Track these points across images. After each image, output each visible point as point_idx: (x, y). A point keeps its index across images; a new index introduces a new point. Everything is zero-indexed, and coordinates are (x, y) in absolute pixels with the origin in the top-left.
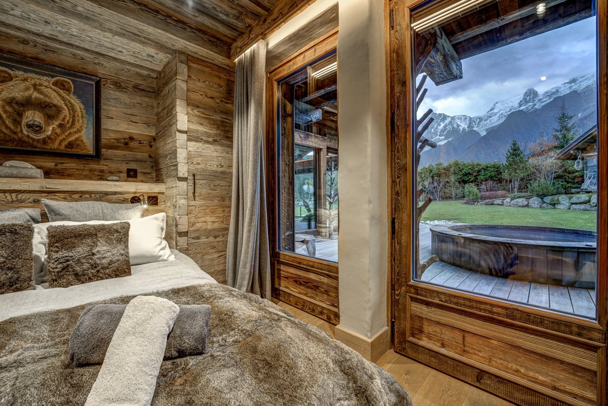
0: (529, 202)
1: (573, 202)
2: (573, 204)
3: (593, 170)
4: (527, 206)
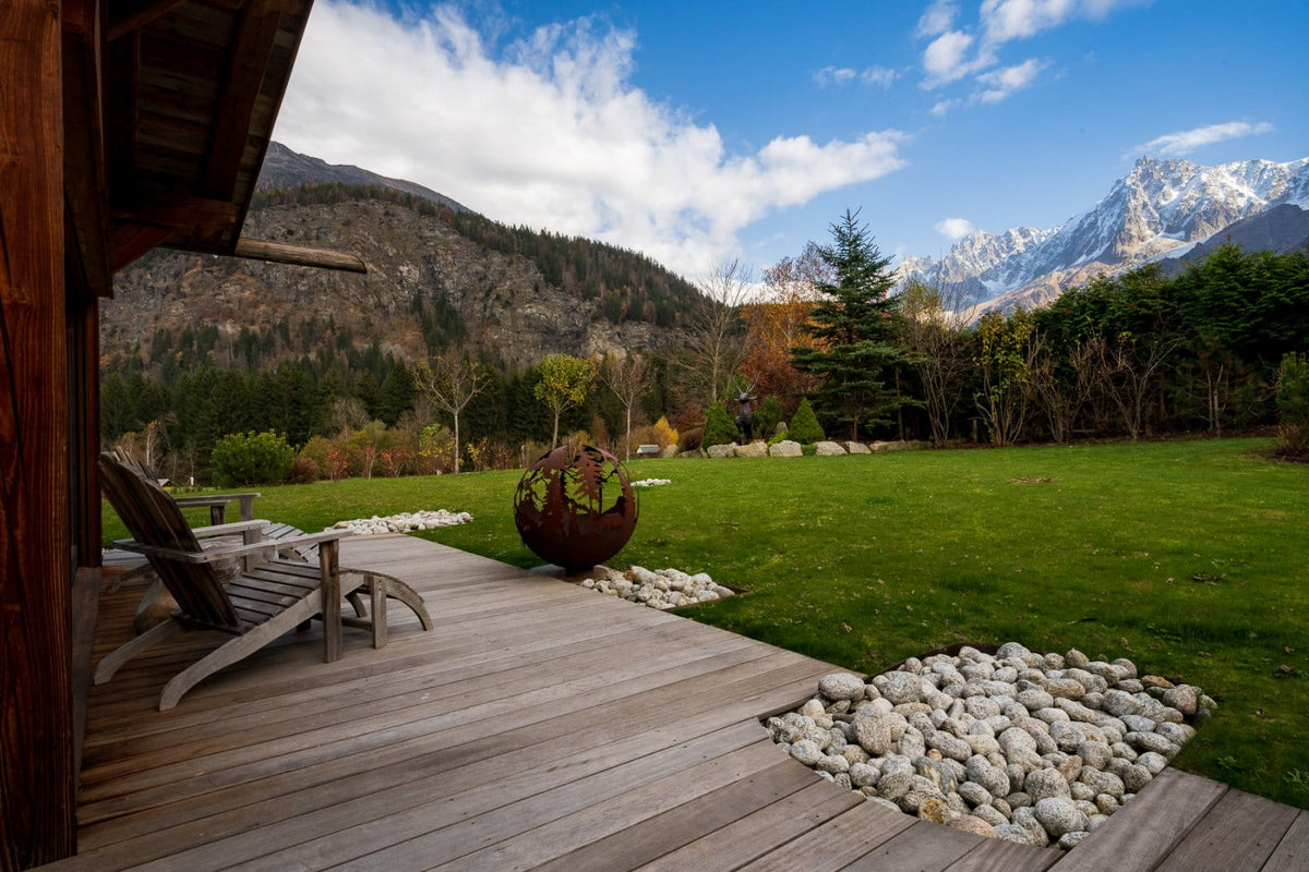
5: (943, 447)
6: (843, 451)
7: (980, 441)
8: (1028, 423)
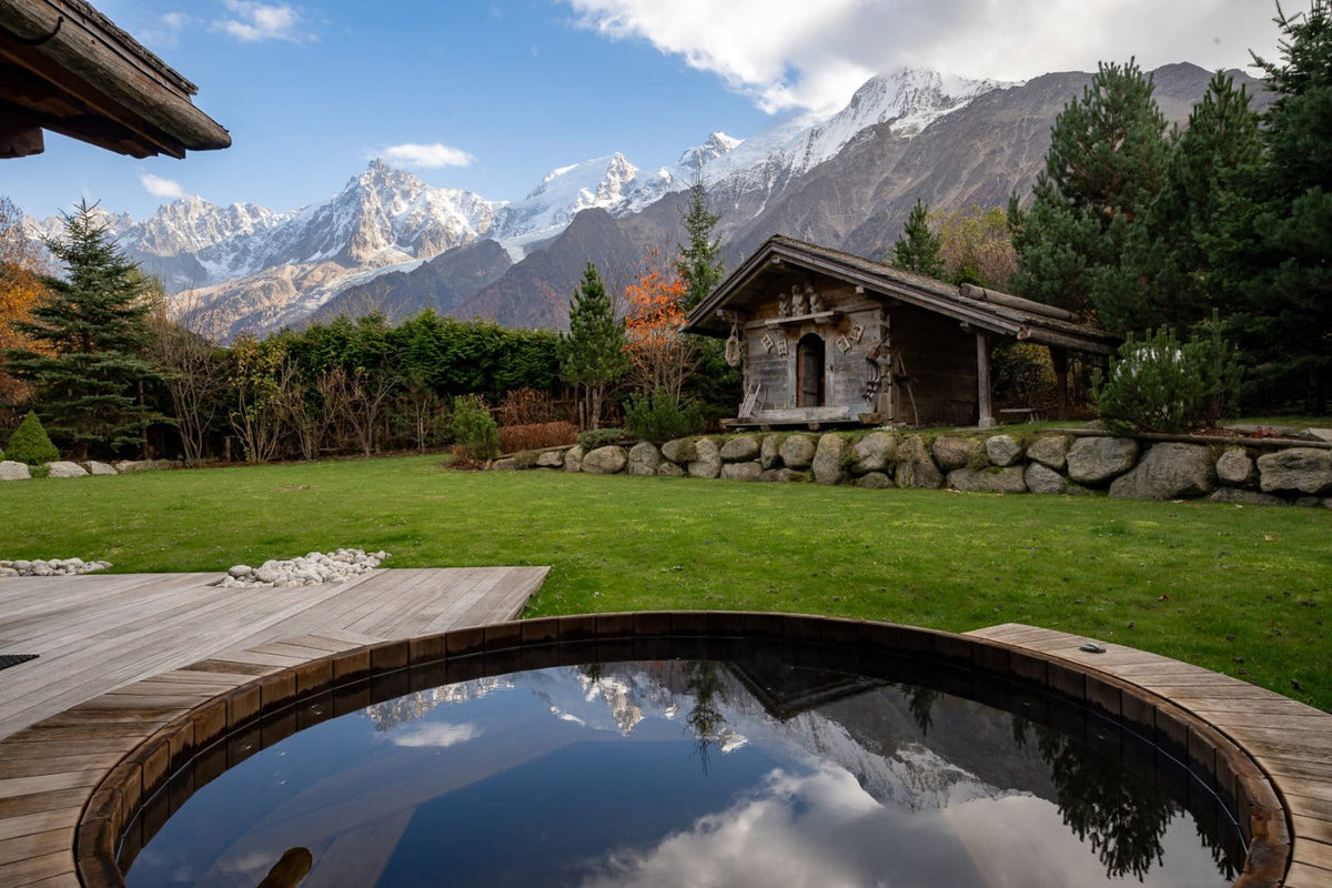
0: (627, 458)
1: (725, 456)
2: (725, 461)
3: (759, 369)
4: (624, 470)
5: (196, 466)
6: (84, 472)
7: (233, 460)
8: (281, 442)
